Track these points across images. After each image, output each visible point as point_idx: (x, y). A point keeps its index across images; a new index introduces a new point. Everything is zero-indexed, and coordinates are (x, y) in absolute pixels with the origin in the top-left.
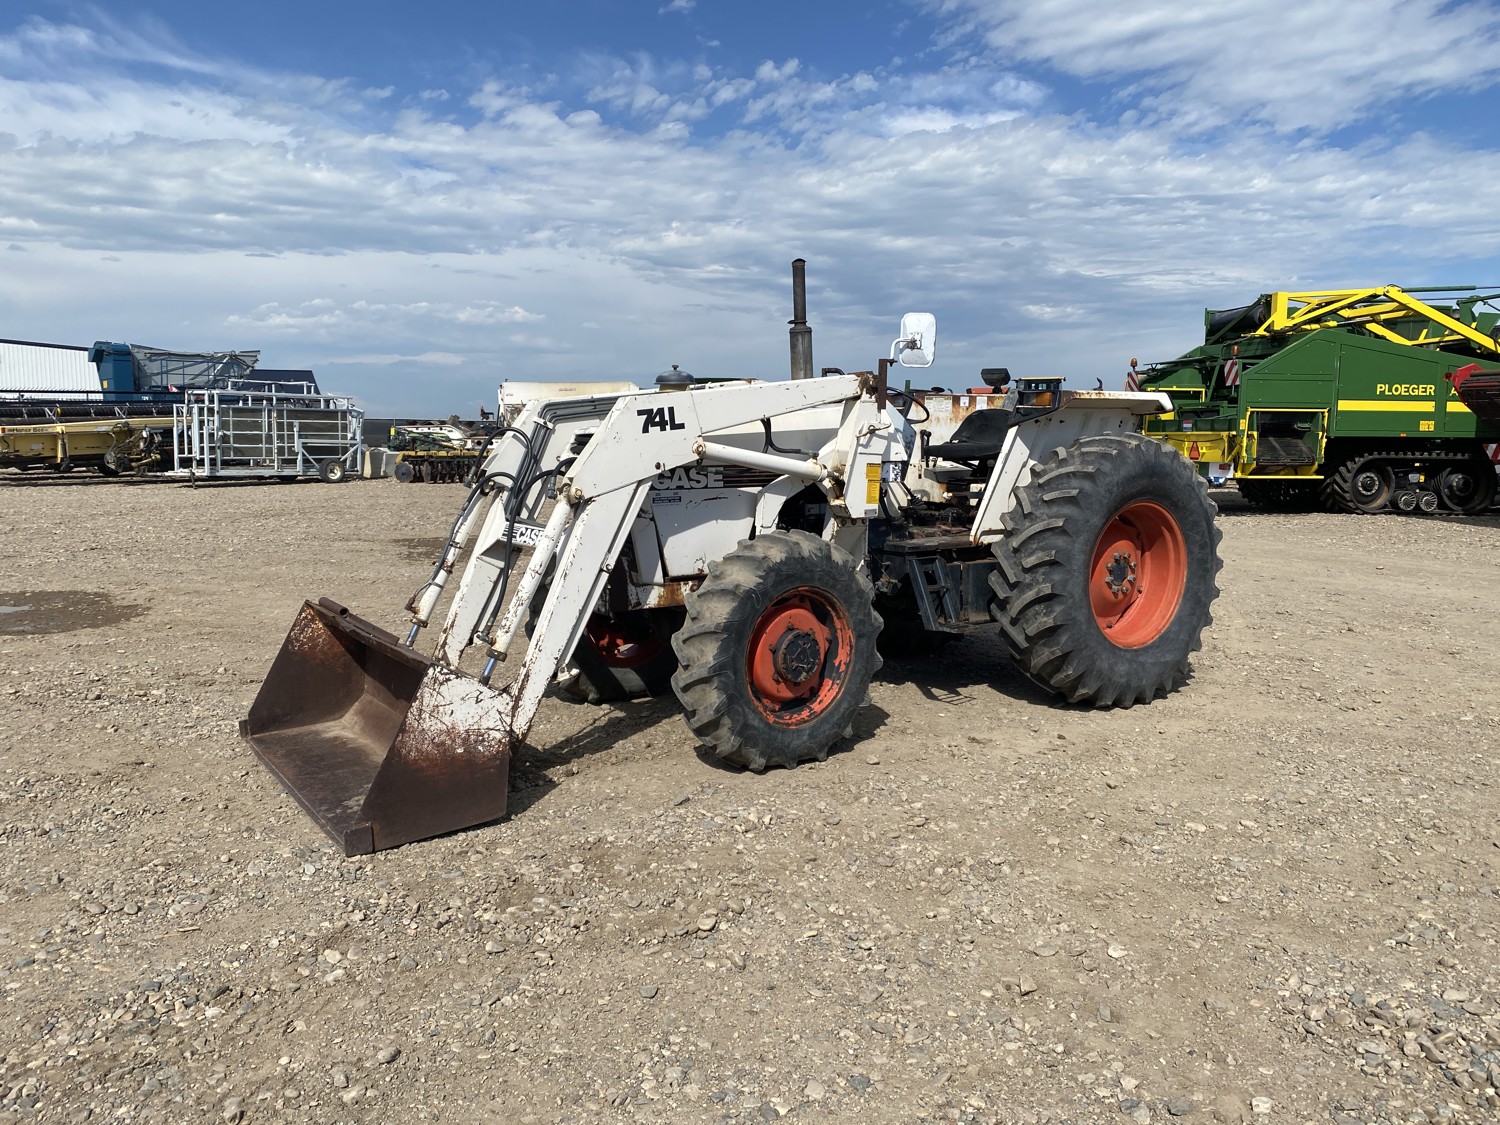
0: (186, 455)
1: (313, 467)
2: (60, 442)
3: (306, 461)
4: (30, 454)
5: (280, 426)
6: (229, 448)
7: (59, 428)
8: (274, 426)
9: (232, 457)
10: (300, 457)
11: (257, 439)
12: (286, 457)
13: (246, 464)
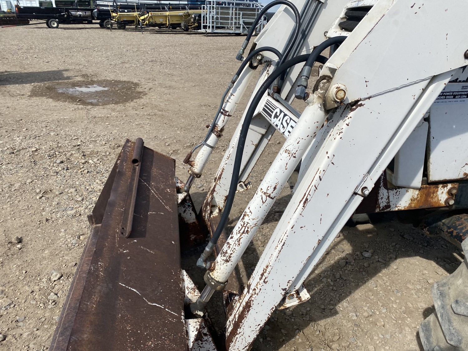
0: (205, 24)
1: (246, 30)
2: (168, 18)
3: (244, 28)
4: (159, 23)
5: (236, 15)
6: (218, 22)
7: (167, 13)
8: (234, 14)
9: (219, 25)
10: (242, 26)
12: (237, 26)
13: (224, 28)
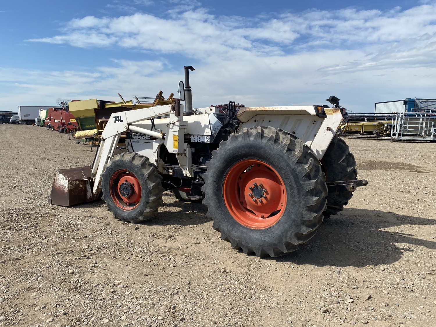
0: (395, 132)
2: (362, 128)
3: (435, 135)
4: (354, 130)
5: (426, 124)
6: (406, 130)
7: (362, 124)
8: (424, 124)
9: (407, 133)
10: (433, 134)
11: (417, 128)
12: (428, 134)
